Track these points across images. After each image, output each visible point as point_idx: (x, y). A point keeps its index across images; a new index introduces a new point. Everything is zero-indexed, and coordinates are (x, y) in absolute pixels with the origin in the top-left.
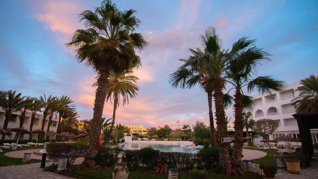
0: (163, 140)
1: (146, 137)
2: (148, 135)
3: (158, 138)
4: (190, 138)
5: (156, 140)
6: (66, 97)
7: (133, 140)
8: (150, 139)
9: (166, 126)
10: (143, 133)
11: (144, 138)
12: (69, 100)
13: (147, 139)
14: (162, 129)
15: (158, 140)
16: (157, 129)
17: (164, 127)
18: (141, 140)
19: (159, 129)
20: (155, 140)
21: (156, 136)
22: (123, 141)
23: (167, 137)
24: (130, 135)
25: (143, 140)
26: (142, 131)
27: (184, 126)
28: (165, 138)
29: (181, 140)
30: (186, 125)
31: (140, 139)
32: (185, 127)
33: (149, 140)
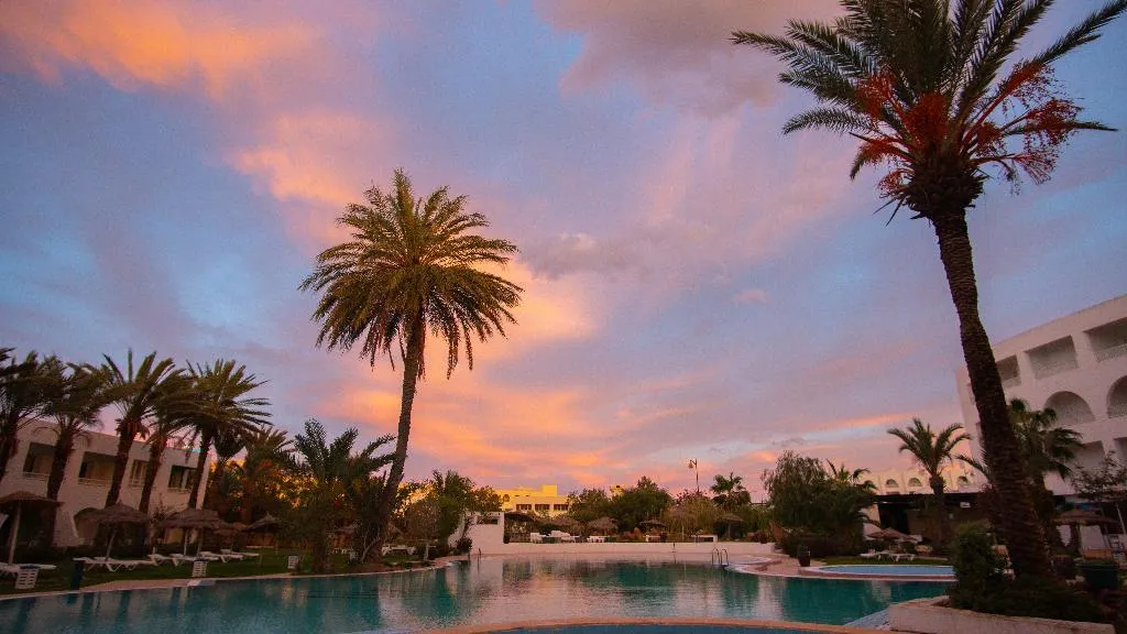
0: (636, 540)
1: (563, 529)
2: (571, 521)
3: (613, 531)
4: (755, 528)
5: (607, 540)
6: (229, 367)
7: (507, 540)
8: (583, 537)
9: (645, 482)
10: (552, 514)
11: (555, 534)
12: (244, 378)
13: (565, 535)
14: (628, 495)
15: (613, 540)
16: (609, 495)
17: (636, 486)
18: (545, 541)
19: (618, 493)
20: (603, 538)
21: (604, 522)
22: (465, 546)
23: (652, 525)
24: (495, 521)
25: (553, 541)
26: (552, 507)
27: (720, 479)
28: (643, 530)
29: (715, 538)
30: (727, 478)
31: (536, 535)
32: (722, 484)
33: (578, 541)
